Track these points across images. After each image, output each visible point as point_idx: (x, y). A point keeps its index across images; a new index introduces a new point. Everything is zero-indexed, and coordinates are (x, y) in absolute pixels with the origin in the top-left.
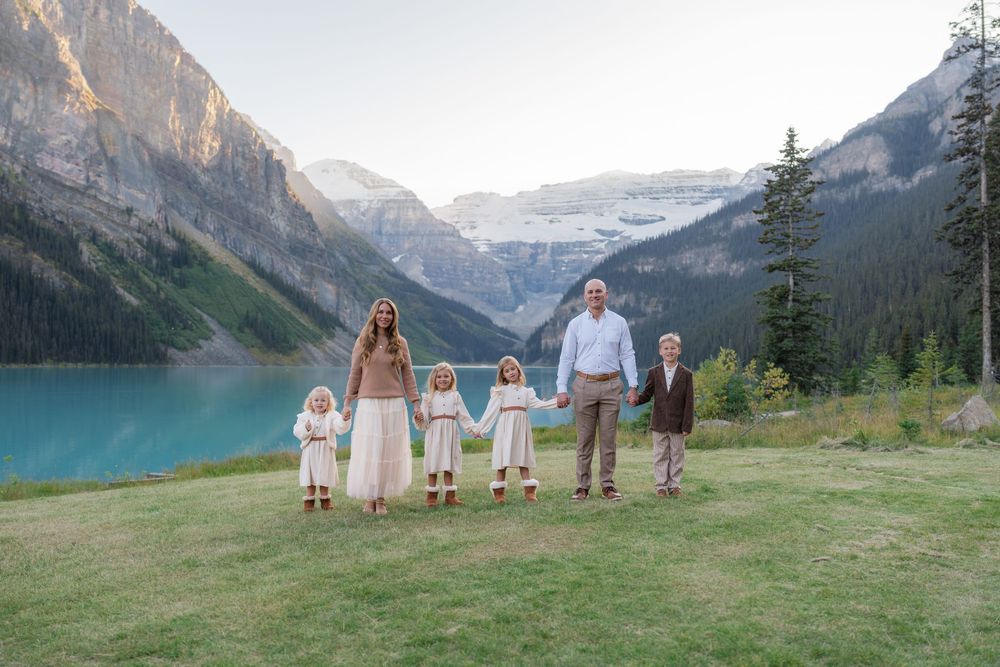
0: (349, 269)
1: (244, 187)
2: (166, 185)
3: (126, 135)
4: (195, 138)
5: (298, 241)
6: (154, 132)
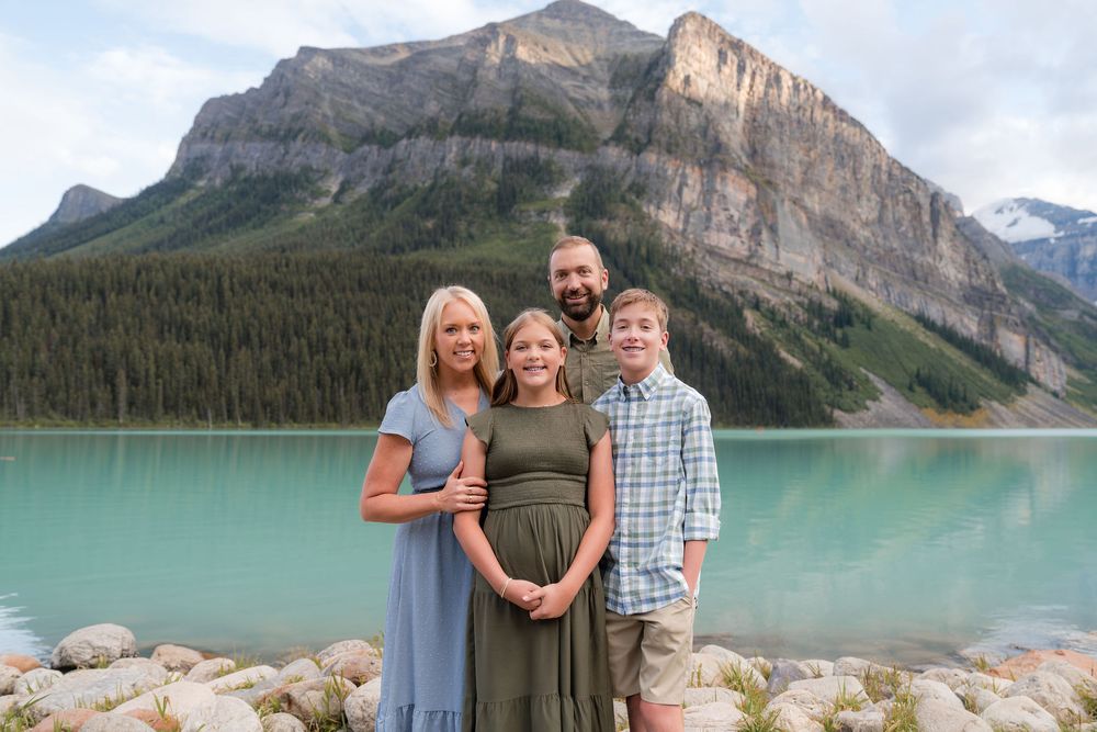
0: (1037, 317)
1: (907, 237)
2: (824, 246)
3: (783, 201)
4: (852, 194)
5: (973, 288)
6: (810, 195)
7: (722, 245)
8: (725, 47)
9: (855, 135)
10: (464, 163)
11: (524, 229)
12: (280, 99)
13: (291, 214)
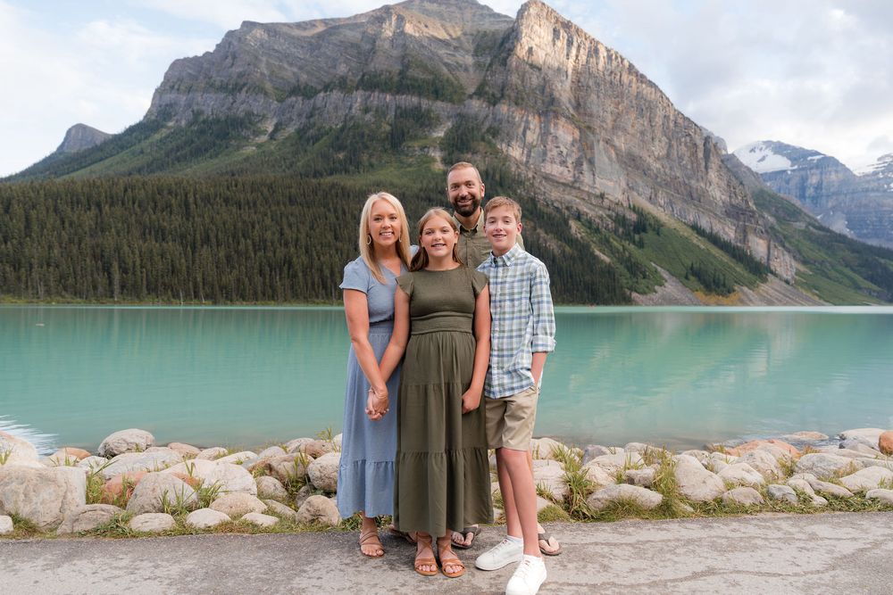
0: (777, 227)
1: (686, 169)
2: (628, 174)
3: (598, 141)
4: (648, 137)
5: (733, 206)
6: (618, 137)
7: (554, 173)
8: (559, 26)
9: (651, 93)
10: (366, 110)
11: (411, 160)
12: (229, 60)
13: (238, 148)
